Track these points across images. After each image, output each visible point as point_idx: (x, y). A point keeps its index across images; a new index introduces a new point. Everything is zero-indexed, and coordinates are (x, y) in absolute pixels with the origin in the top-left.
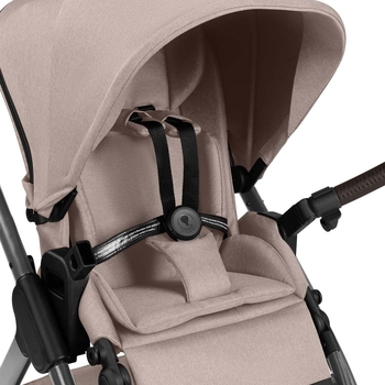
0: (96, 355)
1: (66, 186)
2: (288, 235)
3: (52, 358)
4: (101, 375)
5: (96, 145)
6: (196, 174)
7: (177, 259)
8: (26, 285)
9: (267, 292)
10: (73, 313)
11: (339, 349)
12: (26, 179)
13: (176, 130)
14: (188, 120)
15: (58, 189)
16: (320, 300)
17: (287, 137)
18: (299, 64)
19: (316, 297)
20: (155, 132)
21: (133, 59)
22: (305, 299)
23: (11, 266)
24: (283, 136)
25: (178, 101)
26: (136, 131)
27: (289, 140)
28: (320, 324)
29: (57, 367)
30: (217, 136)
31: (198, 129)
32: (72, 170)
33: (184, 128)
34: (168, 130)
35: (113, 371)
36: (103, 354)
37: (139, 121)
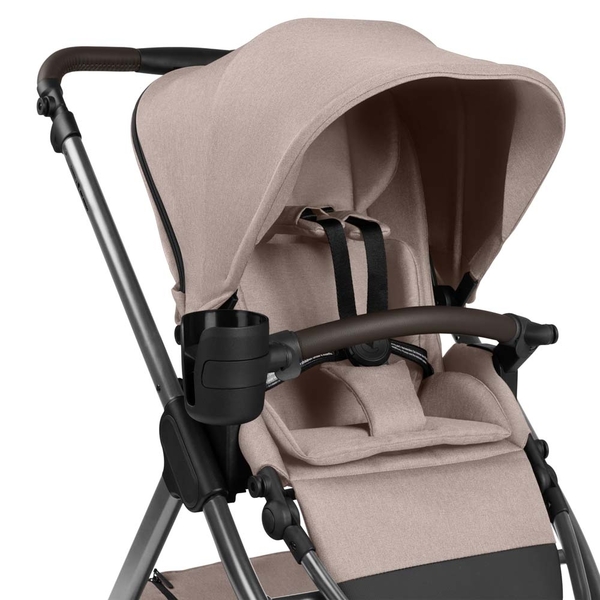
0: (259, 485)
1: (226, 291)
2: (506, 370)
3: (207, 490)
4: (265, 508)
5: (260, 238)
6: (384, 287)
7: (359, 386)
8: (176, 410)
9: (473, 432)
10: (232, 440)
11: (568, 510)
12: (176, 288)
13: (358, 231)
14: (375, 220)
15: (215, 296)
16: (545, 453)
17: (501, 242)
18: (512, 147)
19: (541, 448)
20: (332, 231)
21: (303, 134)
22: (526, 449)
23: (158, 389)
24: (497, 241)
25: (365, 203)
26: (308, 229)
27: (505, 246)
28: (544, 479)
29: (212, 501)
30: (414, 246)
31: (386, 231)
32: (232, 270)
33: (369, 229)
34: (349, 231)
35: (279, 503)
36: (268, 484)
37: (314, 219)
